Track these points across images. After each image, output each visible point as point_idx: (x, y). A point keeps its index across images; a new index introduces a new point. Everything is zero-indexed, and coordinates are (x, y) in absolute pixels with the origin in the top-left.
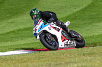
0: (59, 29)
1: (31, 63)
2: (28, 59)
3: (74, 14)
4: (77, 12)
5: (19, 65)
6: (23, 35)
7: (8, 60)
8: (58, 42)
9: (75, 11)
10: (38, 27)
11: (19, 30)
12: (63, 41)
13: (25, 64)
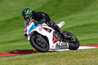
0: (51, 30)
1: (88, 58)
2: (86, 55)
5: (77, 61)
6: (81, 31)
7: (66, 56)
8: (49, 44)
11: (77, 27)
12: (55, 42)
13: (82, 59)
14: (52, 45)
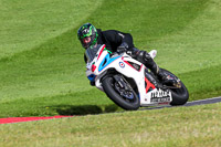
0: (140, 67)
3: (50, 43)
4: (57, 38)
9: (53, 35)
10: (98, 62)
12: (148, 91)
14: (145, 97)
